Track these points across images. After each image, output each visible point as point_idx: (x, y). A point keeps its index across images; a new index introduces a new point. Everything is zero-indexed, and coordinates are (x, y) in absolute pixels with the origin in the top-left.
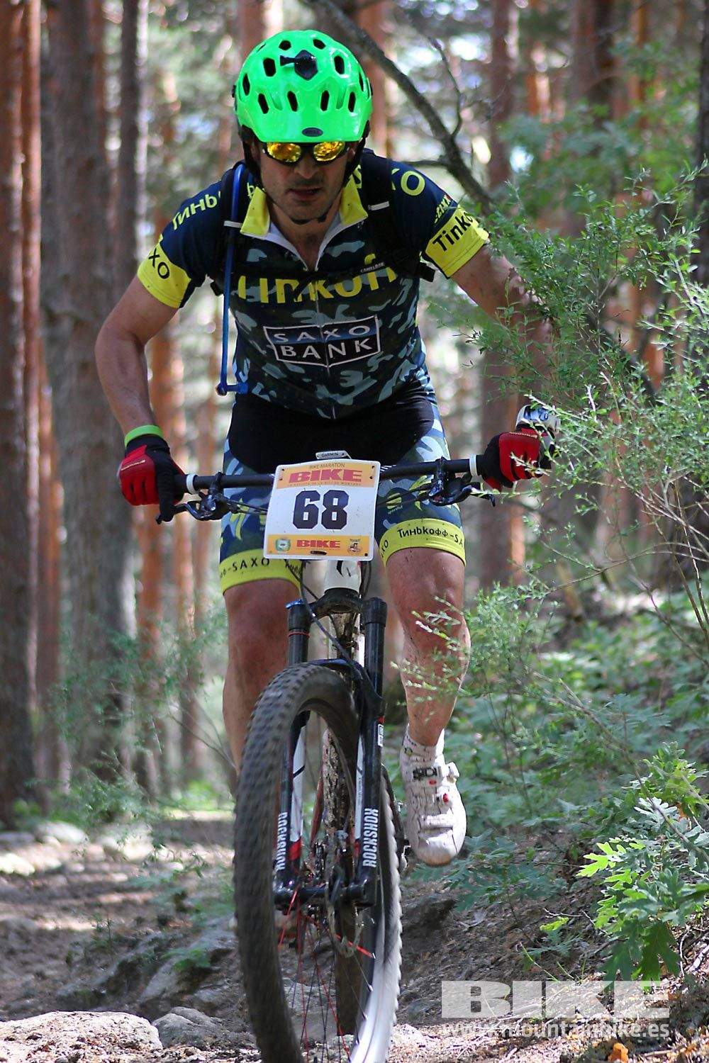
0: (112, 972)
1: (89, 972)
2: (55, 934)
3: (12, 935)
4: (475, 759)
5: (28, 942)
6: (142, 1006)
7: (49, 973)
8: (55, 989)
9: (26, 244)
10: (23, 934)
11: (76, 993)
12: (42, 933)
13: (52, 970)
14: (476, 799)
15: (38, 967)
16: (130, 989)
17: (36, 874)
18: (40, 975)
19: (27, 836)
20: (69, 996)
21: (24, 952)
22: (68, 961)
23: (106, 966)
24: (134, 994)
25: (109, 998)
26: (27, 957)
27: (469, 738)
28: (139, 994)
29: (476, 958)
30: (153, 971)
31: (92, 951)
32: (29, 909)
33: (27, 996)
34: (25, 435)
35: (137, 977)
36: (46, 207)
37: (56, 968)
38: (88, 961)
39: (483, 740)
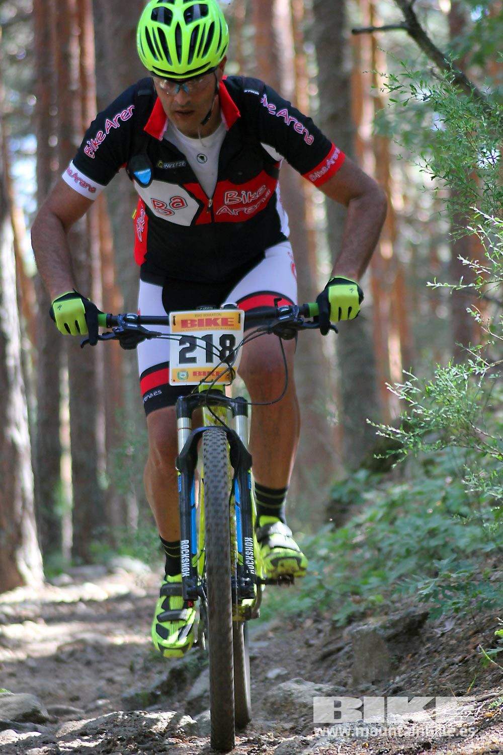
0: (164, 677)
1: (148, 678)
2: (122, 648)
3: (89, 650)
4: (444, 499)
5: (102, 654)
6: (190, 703)
7: (118, 678)
8: (121, 692)
9: (84, 99)
10: (97, 648)
11: (137, 695)
12: (113, 648)
13: (120, 675)
14: (446, 530)
15: (109, 674)
16: (180, 689)
17: (109, 601)
18: (111, 681)
19: (100, 569)
20: (132, 698)
21: (99, 662)
22: (132, 669)
23: (160, 672)
24: (182, 693)
25: (163, 698)
26: (101, 667)
27: (439, 482)
28: (186, 693)
29: (447, 658)
30: (196, 675)
31: (150, 661)
32: (102, 626)
33: (100, 698)
34: (88, 251)
35: (184, 681)
36: (99, 69)
37: (123, 674)
38: (146, 669)
39: (452, 483)
